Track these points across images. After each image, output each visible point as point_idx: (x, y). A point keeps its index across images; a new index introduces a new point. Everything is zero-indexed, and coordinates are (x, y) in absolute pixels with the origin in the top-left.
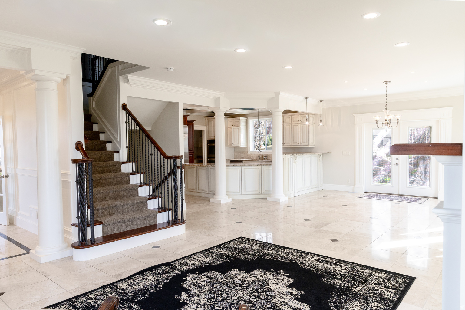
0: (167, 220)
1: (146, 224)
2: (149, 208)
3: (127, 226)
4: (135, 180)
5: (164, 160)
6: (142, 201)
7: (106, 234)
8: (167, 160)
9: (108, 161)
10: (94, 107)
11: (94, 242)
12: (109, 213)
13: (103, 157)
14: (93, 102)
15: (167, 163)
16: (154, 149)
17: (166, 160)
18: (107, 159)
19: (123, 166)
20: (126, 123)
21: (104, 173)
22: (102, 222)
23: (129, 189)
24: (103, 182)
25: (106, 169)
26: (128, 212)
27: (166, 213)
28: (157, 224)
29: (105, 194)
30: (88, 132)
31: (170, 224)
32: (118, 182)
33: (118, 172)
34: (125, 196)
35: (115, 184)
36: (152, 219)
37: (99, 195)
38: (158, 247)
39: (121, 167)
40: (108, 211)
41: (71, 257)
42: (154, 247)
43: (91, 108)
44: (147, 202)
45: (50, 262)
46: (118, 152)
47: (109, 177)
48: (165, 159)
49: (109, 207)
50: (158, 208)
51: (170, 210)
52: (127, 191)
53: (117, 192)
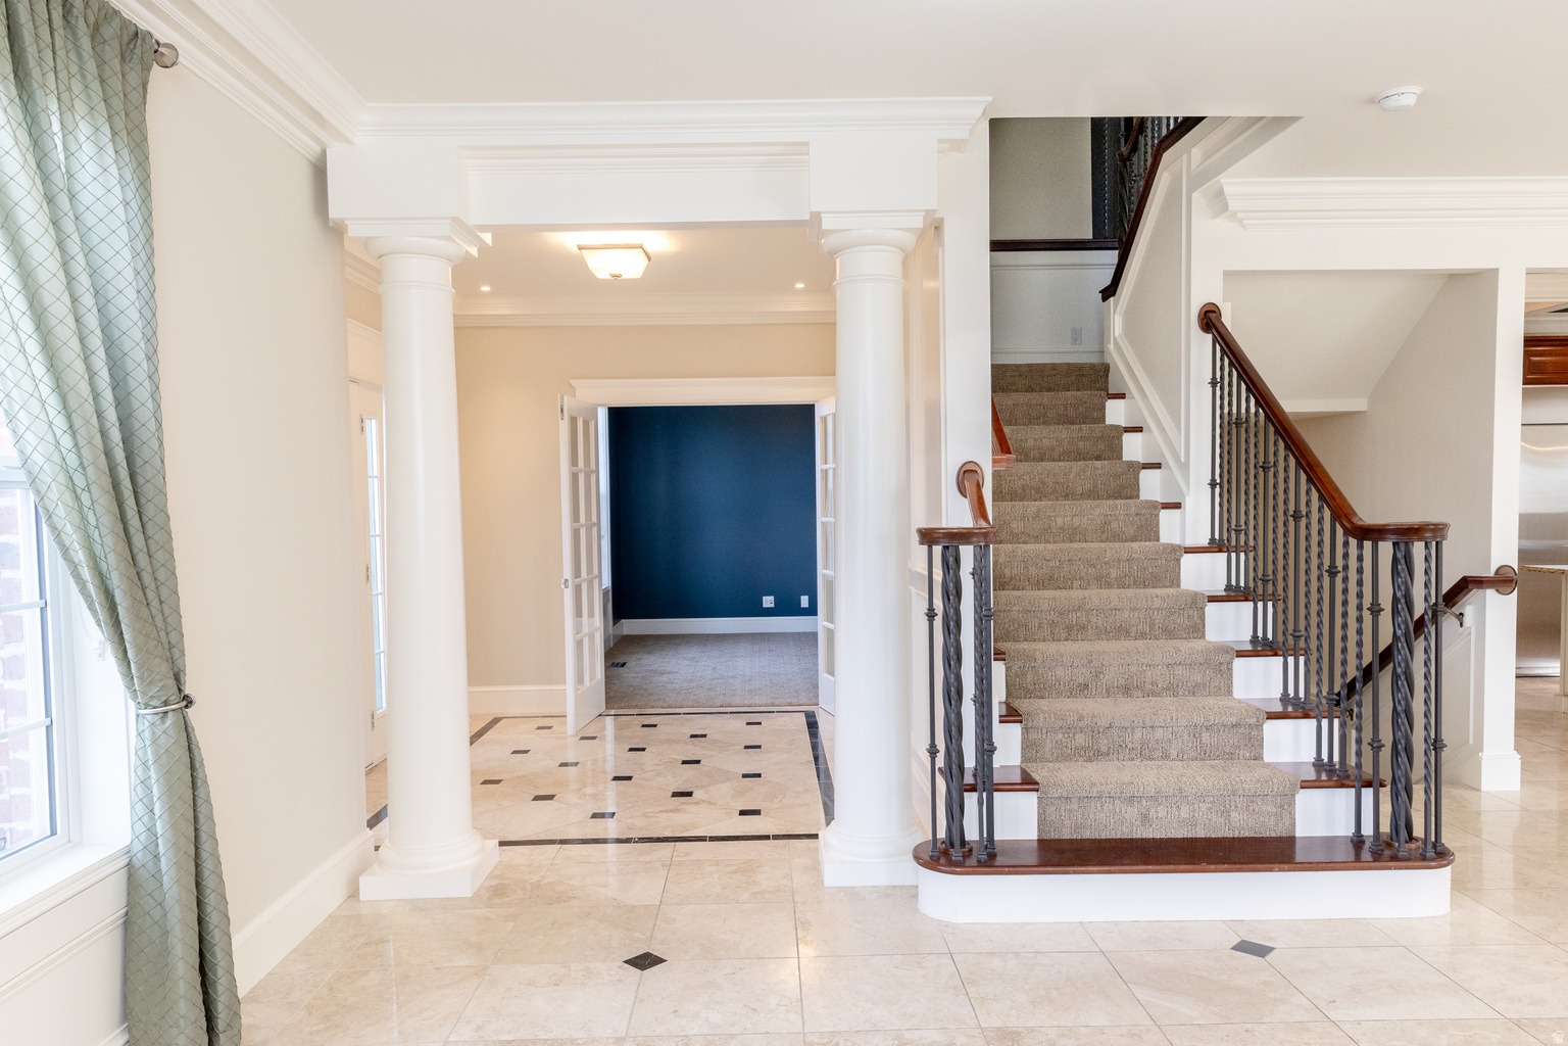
0: (1350, 831)
1: (1239, 824)
2: (1268, 758)
3: (1145, 818)
4: (1232, 623)
5: (1346, 544)
6: (1234, 720)
7: (1053, 835)
8: (1360, 547)
9: (1134, 539)
10: (1117, 334)
11: (988, 858)
12: (1084, 748)
13: (1114, 525)
14: (1116, 317)
15: (1360, 558)
16: (1308, 492)
17: (1353, 542)
18: (1131, 531)
19: (1187, 561)
20: (1213, 383)
21: (1109, 585)
22: (1037, 783)
23: (1188, 662)
24: (1089, 621)
25: (1114, 573)
26: (1166, 757)
27: (1344, 797)
28: (1294, 837)
29: (1084, 670)
30: (1081, 429)
31: (1366, 855)
32: (1151, 627)
33: (1166, 587)
34: (1168, 689)
35: (1142, 636)
36: (1271, 808)
37: (1060, 672)
38: (1261, 951)
39: (1179, 566)
40: (1080, 739)
41: (912, 892)
42: (1244, 947)
43: (1109, 342)
44: (1259, 727)
45: (853, 888)
46: (1177, 506)
47: (1115, 603)
48: (1351, 539)
49: (1082, 724)
50: (1314, 765)
51: (1369, 784)
52: (1179, 671)
53: (1133, 669)
